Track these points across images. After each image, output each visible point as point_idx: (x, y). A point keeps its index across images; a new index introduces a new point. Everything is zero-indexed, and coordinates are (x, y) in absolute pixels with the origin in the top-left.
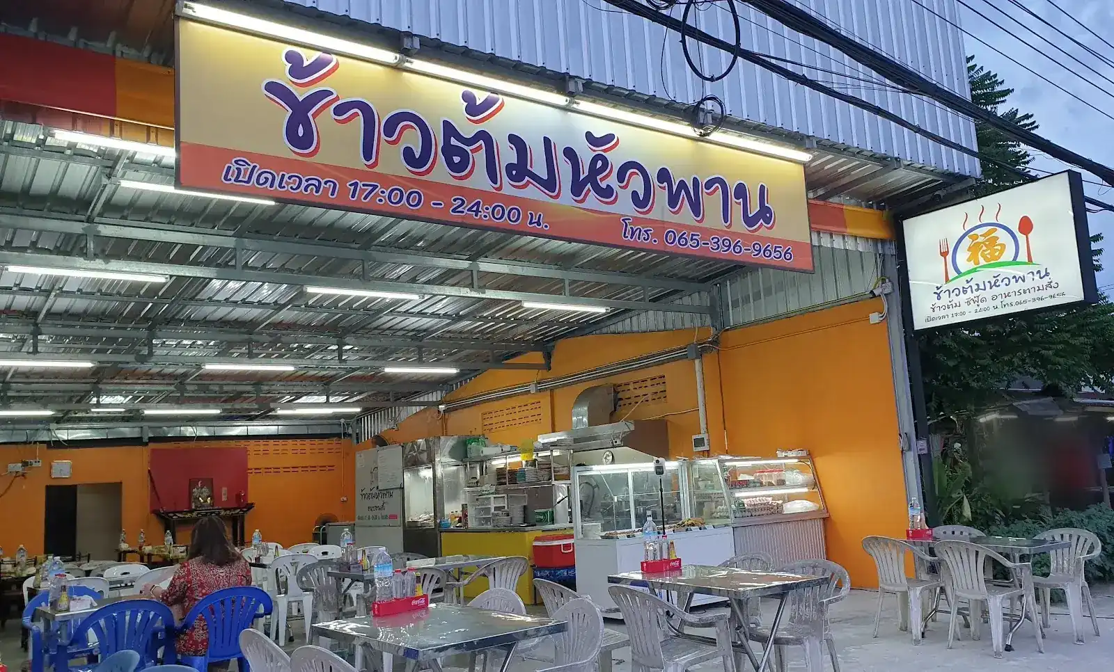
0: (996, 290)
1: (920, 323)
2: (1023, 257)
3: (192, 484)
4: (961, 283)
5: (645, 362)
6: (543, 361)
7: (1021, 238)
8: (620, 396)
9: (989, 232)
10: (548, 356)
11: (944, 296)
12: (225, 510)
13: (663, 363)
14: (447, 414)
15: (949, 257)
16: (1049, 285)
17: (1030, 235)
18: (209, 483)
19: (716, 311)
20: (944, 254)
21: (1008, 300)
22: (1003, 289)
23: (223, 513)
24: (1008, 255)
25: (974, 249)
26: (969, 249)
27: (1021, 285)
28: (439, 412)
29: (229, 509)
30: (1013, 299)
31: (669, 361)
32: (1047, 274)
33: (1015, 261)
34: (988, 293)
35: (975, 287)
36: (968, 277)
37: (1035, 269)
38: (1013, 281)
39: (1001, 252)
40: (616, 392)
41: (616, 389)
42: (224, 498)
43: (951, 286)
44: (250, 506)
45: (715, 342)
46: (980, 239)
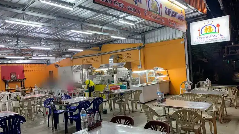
0: (210, 38)
1: (192, 44)
2: (217, 31)
3: (11, 74)
4: (202, 36)
5: (126, 50)
6: (99, 49)
7: (217, 28)
8: (119, 57)
9: (210, 26)
10: (100, 48)
11: (198, 39)
12: (20, 80)
13: (130, 50)
14: (73, 60)
15: (200, 31)
16: (222, 37)
17: (219, 27)
18: (15, 74)
19: (144, 39)
20: (199, 30)
21: (213, 40)
22: (212, 38)
23: (19, 80)
24: (214, 31)
25: (206, 29)
26: (205, 29)
27: (216, 37)
28: (71, 59)
29: (21, 79)
30: (214, 40)
31: (132, 50)
32: (222, 35)
33: (215, 32)
34: (209, 38)
35: (206, 37)
36: (204, 35)
37: (219, 34)
38: (214, 36)
39: (212, 30)
40: (118, 56)
41: (118, 55)
42: (18, 77)
43: (200, 37)
44: (26, 79)
45: (144, 46)
46: (208, 28)
